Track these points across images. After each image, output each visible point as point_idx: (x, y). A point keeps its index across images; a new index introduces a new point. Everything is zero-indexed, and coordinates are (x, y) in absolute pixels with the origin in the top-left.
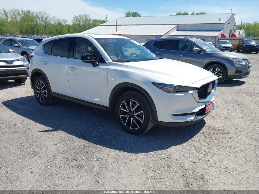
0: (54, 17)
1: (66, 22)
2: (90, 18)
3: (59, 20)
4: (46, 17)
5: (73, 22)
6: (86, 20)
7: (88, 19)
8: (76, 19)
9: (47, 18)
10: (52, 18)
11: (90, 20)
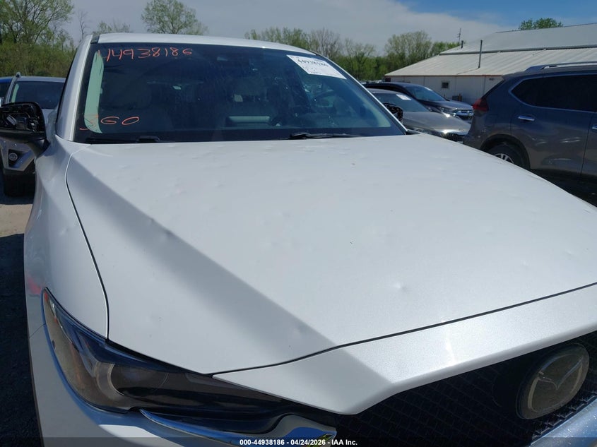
0: (347, 41)
1: (372, 50)
2: (428, 40)
3: (359, 48)
4: (332, 42)
5: (388, 51)
6: (418, 46)
7: (423, 42)
8: (395, 42)
9: (335, 43)
10: (344, 43)
11: (427, 45)
